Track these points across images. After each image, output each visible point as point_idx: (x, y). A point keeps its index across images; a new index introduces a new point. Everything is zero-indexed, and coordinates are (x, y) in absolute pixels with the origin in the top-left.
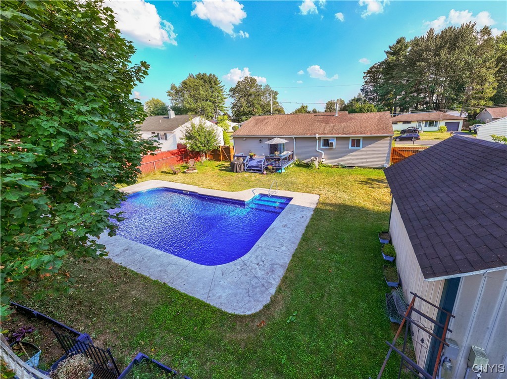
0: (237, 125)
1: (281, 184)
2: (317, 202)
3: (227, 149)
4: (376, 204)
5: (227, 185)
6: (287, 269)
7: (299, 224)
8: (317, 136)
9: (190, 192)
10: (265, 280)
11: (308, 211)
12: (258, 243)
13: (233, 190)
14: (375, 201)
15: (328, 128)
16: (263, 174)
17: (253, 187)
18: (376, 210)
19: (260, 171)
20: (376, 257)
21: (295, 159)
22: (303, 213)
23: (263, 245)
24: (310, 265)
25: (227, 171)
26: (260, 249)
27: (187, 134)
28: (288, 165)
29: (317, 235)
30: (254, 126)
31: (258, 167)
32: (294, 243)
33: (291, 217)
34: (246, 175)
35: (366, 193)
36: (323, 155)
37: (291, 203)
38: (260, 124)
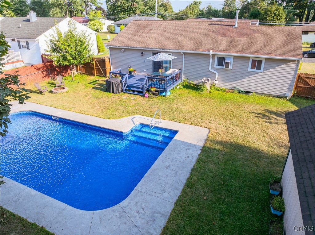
0: (113, 25)
1: (165, 112)
2: (206, 138)
3: (102, 62)
4: (271, 144)
5: (102, 110)
6: (169, 219)
7: (184, 166)
8: (211, 53)
9: (59, 118)
10: (145, 230)
11: (194, 149)
12: (138, 187)
13: (109, 116)
14: (270, 142)
15: (225, 44)
16: (144, 96)
17: (132, 114)
18: (271, 153)
19: (140, 93)
20: (263, 210)
21: (183, 79)
22: (189, 152)
23: (144, 190)
24: (194, 216)
25: (102, 90)
26: (140, 194)
27: (52, 45)
28: (174, 86)
29: (203, 181)
30: (134, 34)
31: (139, 88)
32: (176, 189)
33: (175, 156)
34: (125, 96)
35: (262, 129)
36: (217, 77)
37: (176, 137)
38: (141, 32)
